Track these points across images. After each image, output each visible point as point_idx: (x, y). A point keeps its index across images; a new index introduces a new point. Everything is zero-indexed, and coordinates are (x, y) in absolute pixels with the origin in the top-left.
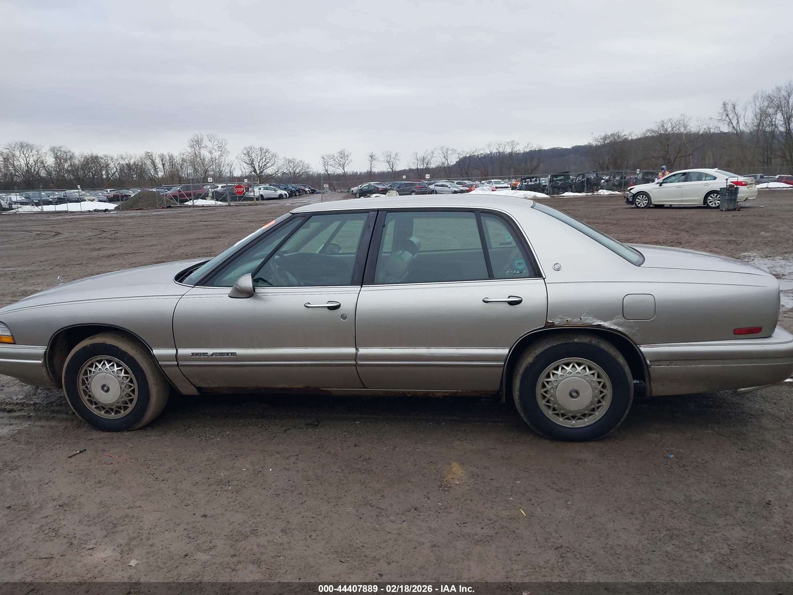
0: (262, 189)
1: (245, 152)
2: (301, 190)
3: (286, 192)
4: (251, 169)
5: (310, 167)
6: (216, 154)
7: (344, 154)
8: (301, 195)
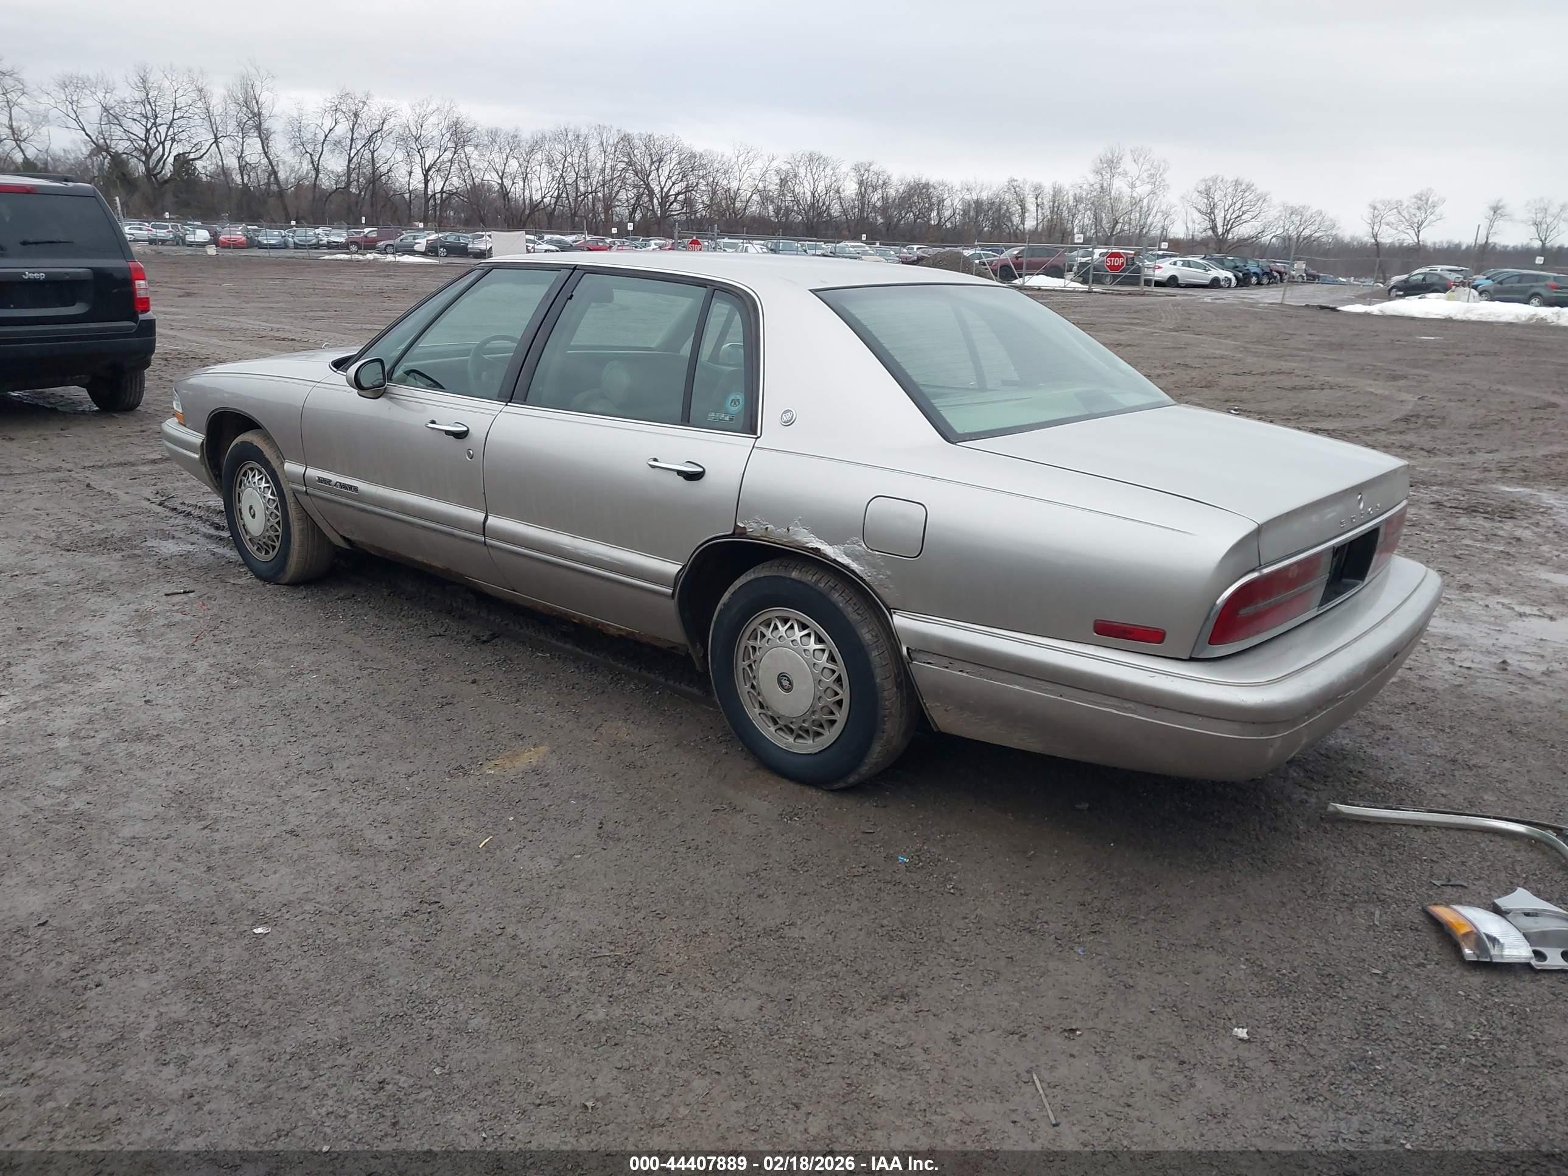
0: (1180, 263)
1: (1202, 188)
2: (1275, 274)
3: (1230, 275)
4: (1207, 224)
5: (1337, 226)
6: (1142, 190)
7: (1428, 200)
8: (1272, 283)
